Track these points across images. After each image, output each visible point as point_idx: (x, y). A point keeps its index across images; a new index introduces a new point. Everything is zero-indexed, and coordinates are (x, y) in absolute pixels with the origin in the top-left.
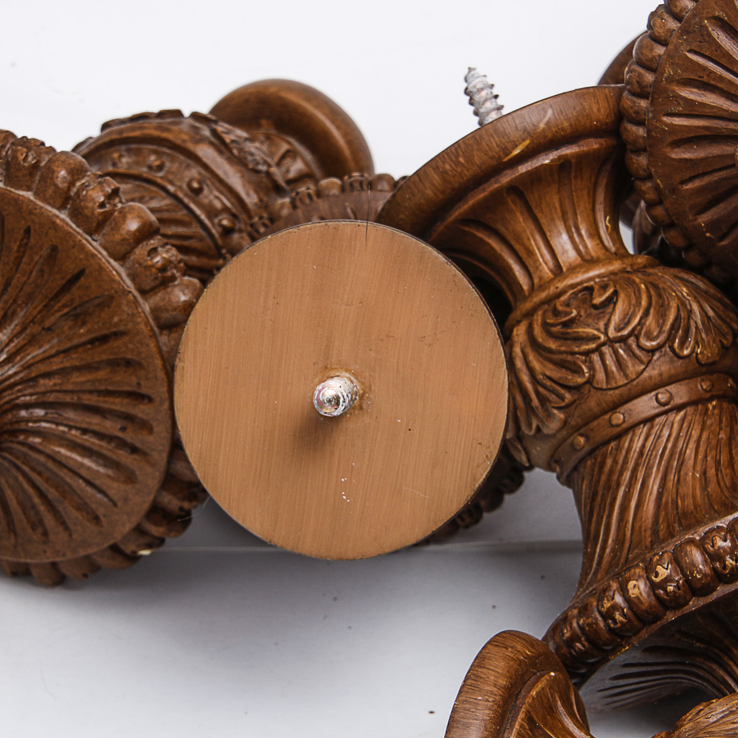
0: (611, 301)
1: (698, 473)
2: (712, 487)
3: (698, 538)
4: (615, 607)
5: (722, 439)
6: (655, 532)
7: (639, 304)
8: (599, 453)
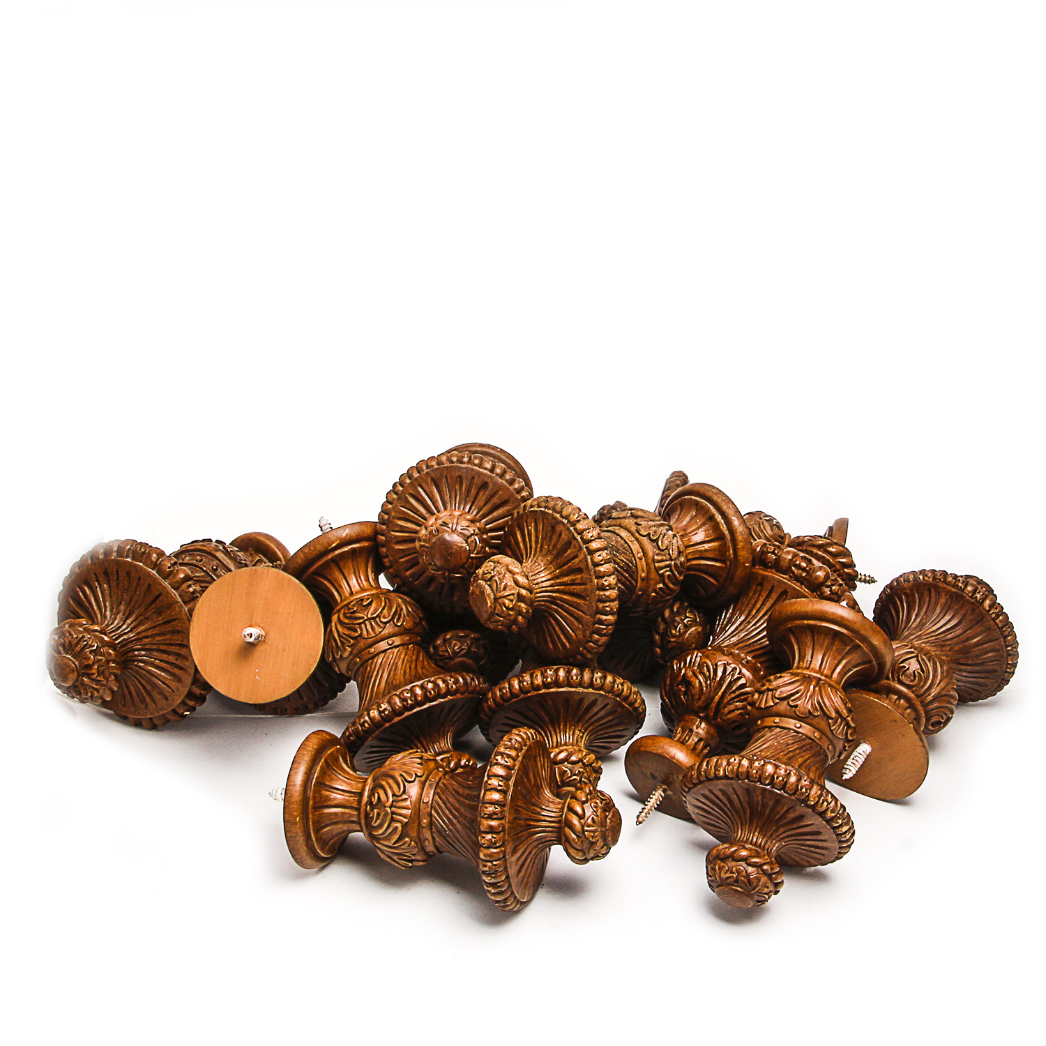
0: (370, 604)
1: (402, 670)
2: (407, 674)
3: (398, 693)
4: (365, 721)
5: (413, 659)
6: (383, 693)
7: (381, 605)
8: (365, 664)
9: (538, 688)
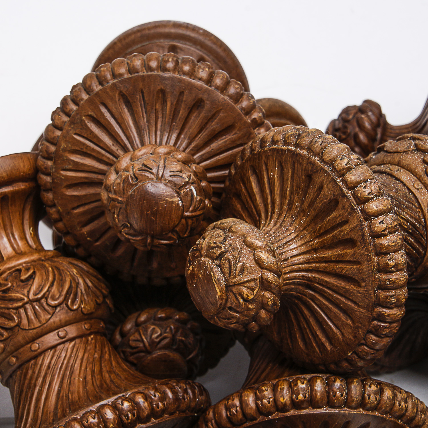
0: (32, 277)
1: (81, 378)
2: (89, 386)
3: (79, 417)
5: (96, 357)
6: (55, 414)
7: (48, 279)
8: (25, 367)
9: (283, 408)
